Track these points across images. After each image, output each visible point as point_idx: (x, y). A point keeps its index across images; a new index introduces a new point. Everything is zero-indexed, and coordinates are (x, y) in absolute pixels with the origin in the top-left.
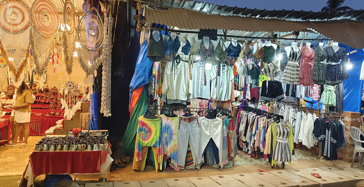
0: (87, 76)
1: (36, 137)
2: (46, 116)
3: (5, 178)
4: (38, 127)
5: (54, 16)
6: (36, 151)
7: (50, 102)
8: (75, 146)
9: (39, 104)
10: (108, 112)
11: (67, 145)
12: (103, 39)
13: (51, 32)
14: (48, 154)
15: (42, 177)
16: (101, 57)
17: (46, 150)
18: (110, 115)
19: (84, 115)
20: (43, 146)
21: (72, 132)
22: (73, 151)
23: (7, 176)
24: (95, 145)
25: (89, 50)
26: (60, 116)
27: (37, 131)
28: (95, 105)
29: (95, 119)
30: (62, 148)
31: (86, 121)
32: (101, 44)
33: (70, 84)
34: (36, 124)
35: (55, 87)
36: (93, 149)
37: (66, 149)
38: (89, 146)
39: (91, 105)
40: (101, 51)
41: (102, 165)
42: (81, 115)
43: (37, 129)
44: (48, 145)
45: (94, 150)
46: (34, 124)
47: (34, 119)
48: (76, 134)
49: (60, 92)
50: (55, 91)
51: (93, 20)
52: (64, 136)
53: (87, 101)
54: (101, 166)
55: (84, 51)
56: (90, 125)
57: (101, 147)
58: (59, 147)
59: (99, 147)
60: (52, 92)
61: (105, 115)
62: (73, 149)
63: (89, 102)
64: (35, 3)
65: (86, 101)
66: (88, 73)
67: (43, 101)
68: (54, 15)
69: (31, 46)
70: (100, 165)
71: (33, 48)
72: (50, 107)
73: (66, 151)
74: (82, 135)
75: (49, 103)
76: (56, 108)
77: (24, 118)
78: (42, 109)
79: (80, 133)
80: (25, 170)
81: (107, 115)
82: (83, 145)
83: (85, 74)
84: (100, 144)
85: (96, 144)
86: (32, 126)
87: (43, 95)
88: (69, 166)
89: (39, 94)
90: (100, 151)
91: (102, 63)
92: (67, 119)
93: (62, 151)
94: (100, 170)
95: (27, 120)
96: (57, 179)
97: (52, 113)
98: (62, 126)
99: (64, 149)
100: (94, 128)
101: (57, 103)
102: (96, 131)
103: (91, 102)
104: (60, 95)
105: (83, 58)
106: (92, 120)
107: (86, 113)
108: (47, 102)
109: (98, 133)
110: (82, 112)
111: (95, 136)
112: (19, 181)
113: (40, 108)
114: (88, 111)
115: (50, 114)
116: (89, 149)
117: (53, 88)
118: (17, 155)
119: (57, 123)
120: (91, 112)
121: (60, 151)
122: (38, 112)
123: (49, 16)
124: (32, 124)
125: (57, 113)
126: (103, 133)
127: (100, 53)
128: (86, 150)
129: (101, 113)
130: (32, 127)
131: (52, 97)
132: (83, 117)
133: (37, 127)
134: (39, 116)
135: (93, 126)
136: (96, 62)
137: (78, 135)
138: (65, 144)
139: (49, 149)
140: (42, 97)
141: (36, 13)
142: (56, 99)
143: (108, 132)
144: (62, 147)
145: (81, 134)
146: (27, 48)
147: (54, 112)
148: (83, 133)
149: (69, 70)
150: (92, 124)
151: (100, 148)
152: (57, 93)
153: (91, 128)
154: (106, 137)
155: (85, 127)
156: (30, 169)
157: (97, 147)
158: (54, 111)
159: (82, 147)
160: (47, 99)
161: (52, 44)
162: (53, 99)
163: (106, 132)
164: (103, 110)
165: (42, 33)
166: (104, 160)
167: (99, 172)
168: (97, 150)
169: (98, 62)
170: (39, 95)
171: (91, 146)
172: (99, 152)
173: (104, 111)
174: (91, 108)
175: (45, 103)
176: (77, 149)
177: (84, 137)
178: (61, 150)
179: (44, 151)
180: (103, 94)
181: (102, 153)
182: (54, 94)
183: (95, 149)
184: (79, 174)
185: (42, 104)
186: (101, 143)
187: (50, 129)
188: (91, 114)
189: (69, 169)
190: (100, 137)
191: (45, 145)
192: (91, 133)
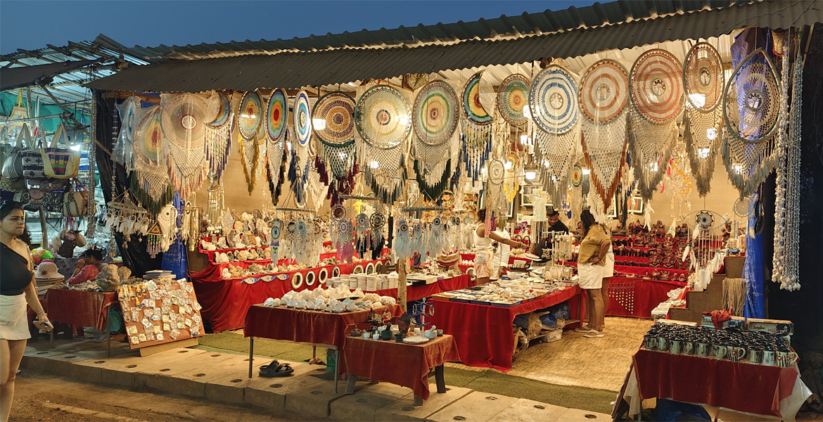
0: (742, 199)
1: (625, 319)
2: (644, 280)
3: (584, 392)
4: (629, 299)
5: (677, 81)
6: (644, 349)
7: (651, 252)
8: (721, 348)
9: (630, 255)
10: (792, 279)
11: (706, 345)
12: (778, 113)
13: (669, 113)
14: (668, 358)
15: (651, 403)
16: (773, 155)
17: (664, 350)
18: (798, 286)
19: (732, 283)
20: (658, 341)
21: (709, 318)
22: (719, 359)
23: (587, 388)
24: (766, 353)
25: (746, 142)
26: (669, 282)
27: (628, 308)
28: (757, 263)
29: (756, 294)
30: (694, 351)
31: (736, 298)
32: (773, 127)
33: (704, 216)
34: (625, 294)
35: (659, 223)
36: (761, 361)
37: (702, 353)
38: (753, 353)
39: (747, 261)
40: (774, 141)
41: (785, 401)
42: (726, 282)
43: (628, 304)
44: (667, 340)
45: (765, 363)
46: (622, 294)
47: (622, 286)
48: (718, 322)
49: (669, 232)
50: (661, 230)
51: (756, 75)
52: (693, 324)
53: (737, 253)
54: (782, 402)
55: (735, 146)
56: (747, 306)
57: (782, 358)
58: (689, 346)
59: (775, 358)
60: (654, 232)
61: (783, 285)
62: (719, 356)
63: (743, 254)
64: (638, 63)
65: (734, 253)
66: (745, 191)
67: (638, 250)
68: (676, 77)
69: (628, 145)
70: (780, 400)
71: (632, 147)
72: (652, 263)
73: (703, 356)
74: (731, 326)
75: (648, 255)
76: (662, 264)
77: (588, 279)
78: (636, 265)
79: (727, 323)
80: (623, 383)
81: (790, 287)
82: (739, 349)
83: (736, 194)
84: (777, 352)
85: (767, 350)
86: (619, 297)
87: (638, 238)
88: (709, 390)
89: (630, 236)
90: (779, 369)
91: (775, 170)
92: (695, 290)
93: (694, 356)
94: (778, 411)
95: (593, 284)
96: (679, 413)
97: (655, 274)
98: (685, 303)
99: (700, 353)
100: (756, 313)
101: (664, 255)
102: (763, 320)
103: (747, 255)
104: (669, 238)
105: (733, 159)
106: (751, 294)
107: (736, 279)
108: (646, 252)
109: (769, 325)
110: (726, 276)
111: (762, 333)
112: (613, 403)
113: (633, 264)
114: (739, 275)
115: (650, 275)
116: (753, 360)
117: (656, 224)
118: (598, 351)
119: (669, 296)
120: (747, 277)
121: (691, 356)
122: (630, 272)
123: (667, 81)
124: (619, 295)
125: (665, 275)
126: (780, 327)
127: (771, 146)
128: (747, 362)
129: (773, 280)
130: (619, 300)
131: (654, 241)
132: (730, 288)
133: (628, 301)
134: (631, 279)
135: (752, 309)
136: (762, 166)
137: (722, 326)
138: (700, 341)
139: (668, 348)
140: (637, 241)
141: (639, 80)
142: (663, 247)
143: (791, 325)
144: (695, 347)
145: (730, 323)
146: (621, 149)
147: (659, 273)
148: (734, 323)
149: (703, 187)
150: (751, 303)
151: (778, 362)
152: (664, 234)
153: (747, 312)
154: (788, 337)
155: (734, 309)
156: (634, 381)
157: (770, 357)
158: (659, 271)
159: (736, 352)
160: (645, 246)
161: (672, 135)
162: (656, 246)
163: (787, 325)
164: (778, 276)
165: (652, 117)
166: (788, 390)
167: (775, 415)
168: (770, 364)
169: (767, 167)
170: (630, 239)
171: (757, 353)
172: (775, 371)
173: (781, 277)
174: (747, 268)
175: (642, 254)
176: (725, 357)
177: (736, 331)
178: (694, 353)
179: (659, 351)
180: (777, 237)
181: (782, 372)
182: (658, 235)
183: (767, 361)
184: (730, 410)
185: (636, 255)
186: (781, 350)
187: (658, 306)
188: (748, 281)
189: (710, 395)
190: (773, 335)
191: (661, 339)
192: (751, 323)
